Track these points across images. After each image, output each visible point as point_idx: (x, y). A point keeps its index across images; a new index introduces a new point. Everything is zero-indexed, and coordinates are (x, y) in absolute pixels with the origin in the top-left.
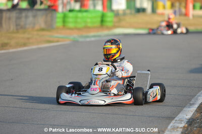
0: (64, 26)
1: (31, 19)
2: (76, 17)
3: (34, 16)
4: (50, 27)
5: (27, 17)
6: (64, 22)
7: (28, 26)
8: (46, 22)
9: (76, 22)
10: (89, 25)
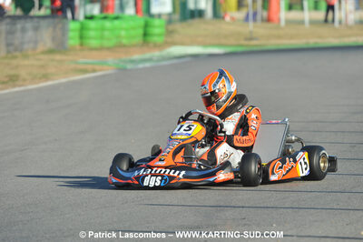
0: (81, 45)
1: (30, 34)
2: (103, 29)
3: (36, 29)
4: (60, 47)
5: (24, 30)
6: (81, 37)
7: (26, 46)
8: (53, 39)
9: (102, 38)
10: (125, 41)
